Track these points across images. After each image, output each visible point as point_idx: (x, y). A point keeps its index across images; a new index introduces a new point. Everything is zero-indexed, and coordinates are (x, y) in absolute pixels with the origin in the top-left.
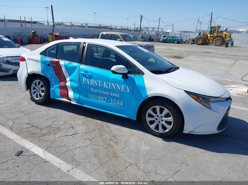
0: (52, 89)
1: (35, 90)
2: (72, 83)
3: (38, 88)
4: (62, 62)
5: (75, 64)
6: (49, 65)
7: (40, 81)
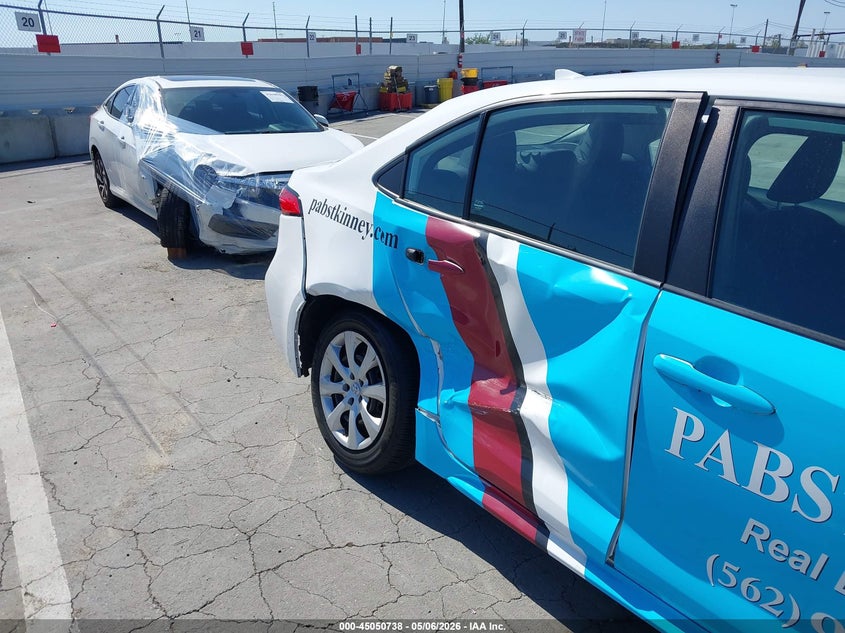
0: (425, 406)
1: (337, 388)
2: (569, 411)
3: (353, 377)
4: (505, 251)
5: (604, 278)
6: (418, 257)
7: (366, 342)
